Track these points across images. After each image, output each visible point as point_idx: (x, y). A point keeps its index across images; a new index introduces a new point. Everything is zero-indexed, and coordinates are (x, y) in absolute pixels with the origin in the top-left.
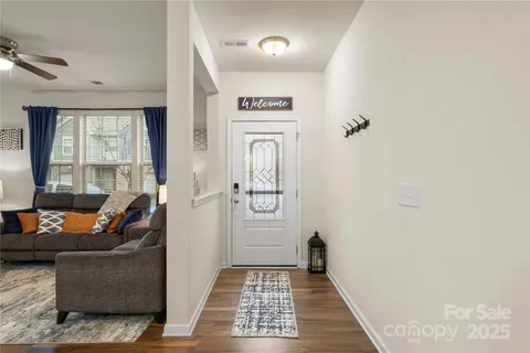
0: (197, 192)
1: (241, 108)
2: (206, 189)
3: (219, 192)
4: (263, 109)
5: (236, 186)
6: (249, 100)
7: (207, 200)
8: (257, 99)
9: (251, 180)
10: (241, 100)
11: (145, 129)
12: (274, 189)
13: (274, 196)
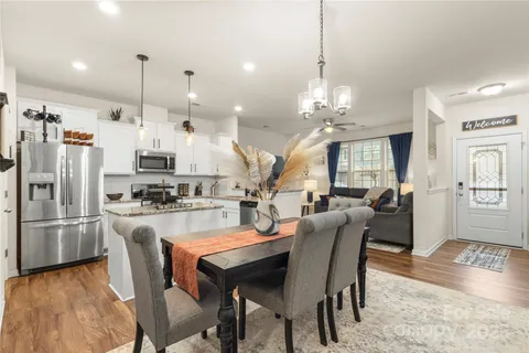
0: (430, 186)
1: (464, 129)
2: (435, 185)
3: (445, 187)
4: (486, 127)
5: (461, 184)
6: (473, 123)
7: (437, 191)
8: (480, 122)
9: (475, 180)
10: (465, 124)
11: (390, 147)
12: (498, 187)
13: (498, 192)
